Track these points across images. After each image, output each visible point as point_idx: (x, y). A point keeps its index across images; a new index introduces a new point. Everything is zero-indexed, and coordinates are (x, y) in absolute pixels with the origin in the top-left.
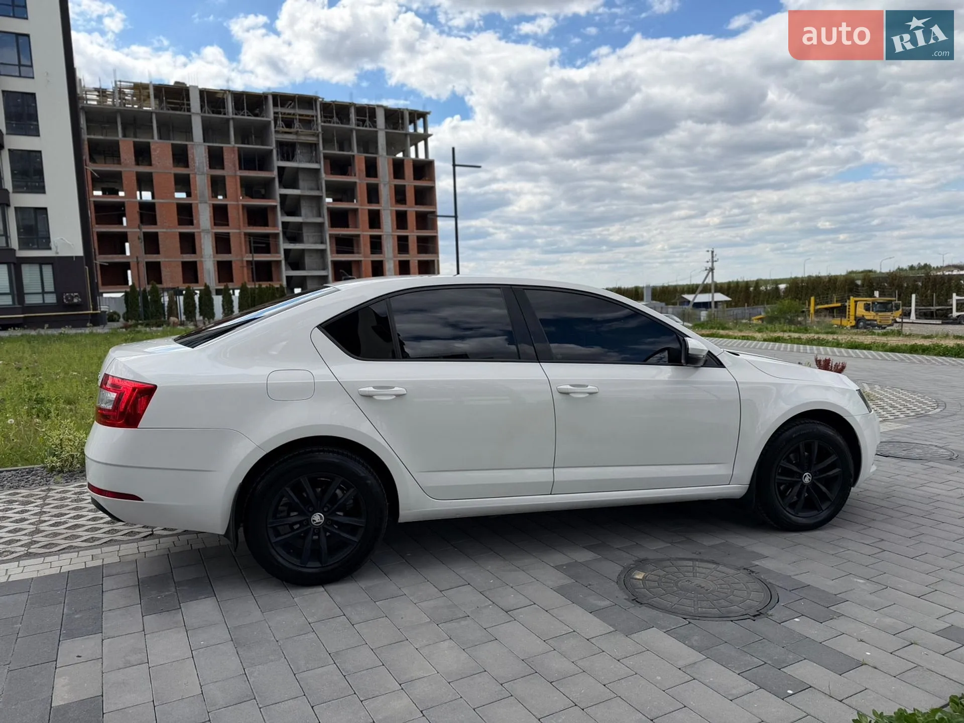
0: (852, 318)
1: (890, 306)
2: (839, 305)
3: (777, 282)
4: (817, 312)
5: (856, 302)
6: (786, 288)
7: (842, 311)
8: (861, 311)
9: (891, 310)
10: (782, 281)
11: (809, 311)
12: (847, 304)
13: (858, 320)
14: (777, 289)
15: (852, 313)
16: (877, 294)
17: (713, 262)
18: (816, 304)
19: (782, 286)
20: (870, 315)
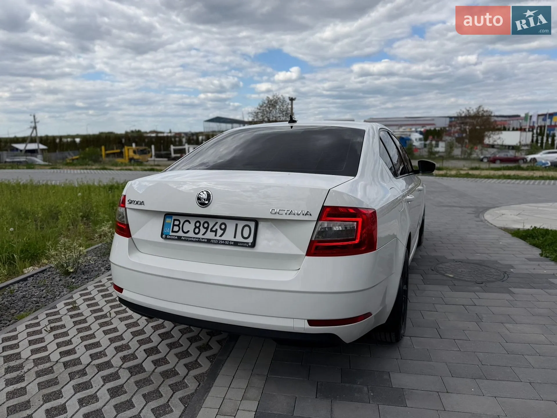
0: (127, 158)
1: (145, 151)
2: (118, 151)
3: (74, 137)
4: (107, 155)
5: (128, 149)
6: (80, 141)
7: (121, 155)
8: (131, 154)
9: (145, 153)
10: (77, 136)
11: (101, 155)
12: (123, 150)
13: (131, 159)
14: (74, 142)
15: (127, 155)
16: (134, 145)
17: (35, 123)
18: (106, 150)
19: (78, 140)
20: (137, 157)
